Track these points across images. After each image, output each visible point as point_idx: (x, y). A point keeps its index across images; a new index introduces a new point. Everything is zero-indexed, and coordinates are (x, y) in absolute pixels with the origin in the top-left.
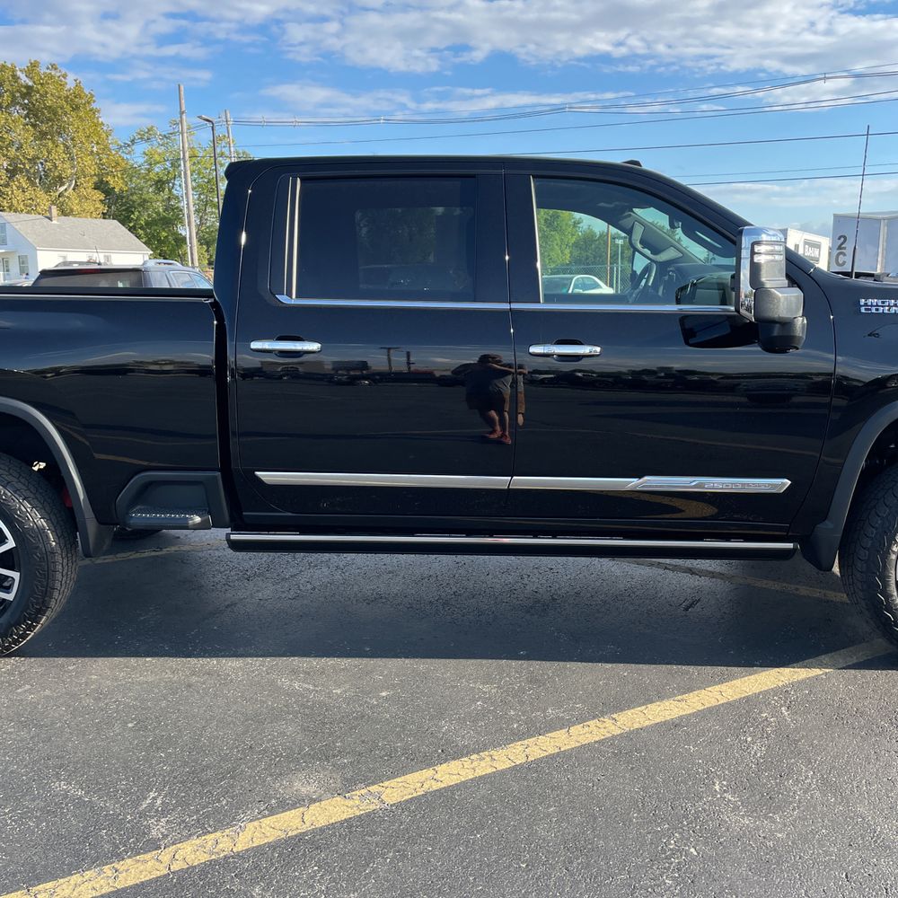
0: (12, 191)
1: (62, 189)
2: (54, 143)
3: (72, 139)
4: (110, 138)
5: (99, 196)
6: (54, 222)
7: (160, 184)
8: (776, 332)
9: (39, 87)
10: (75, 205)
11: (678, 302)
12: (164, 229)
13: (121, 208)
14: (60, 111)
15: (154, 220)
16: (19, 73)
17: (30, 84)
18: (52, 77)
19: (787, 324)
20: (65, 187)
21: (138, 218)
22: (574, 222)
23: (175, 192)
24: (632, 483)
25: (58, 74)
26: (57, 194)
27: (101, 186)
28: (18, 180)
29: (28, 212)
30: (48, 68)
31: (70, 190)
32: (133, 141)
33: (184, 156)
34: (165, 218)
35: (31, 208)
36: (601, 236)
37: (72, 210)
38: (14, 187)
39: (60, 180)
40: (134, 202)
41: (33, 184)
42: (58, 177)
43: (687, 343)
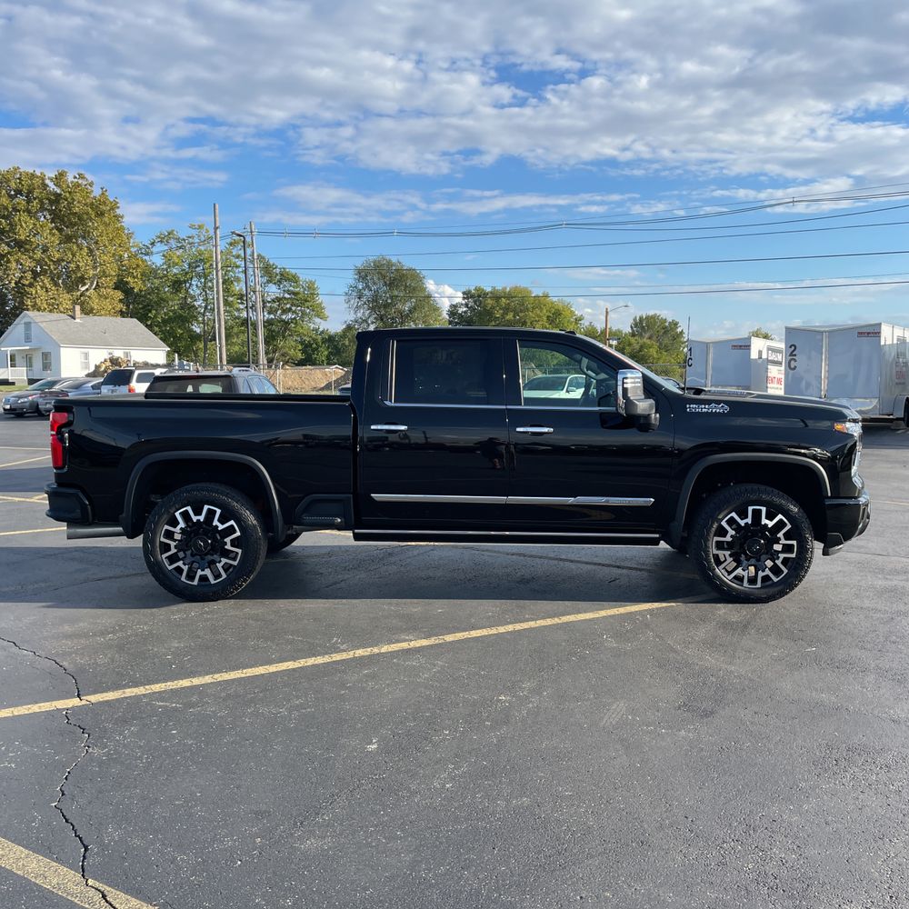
0: (36, 292)
1: (83, 289)
2: (78, 246)
3: (96, 243)
4: (132, 241)
5: (119, 295)
6: (77, 320)
7: (177, 285)
8: (642, 421)
9: (68, 195)
10: (95, 304)
11: (599, 406)
12: (179, 327)
13: (139, 306)
14: (85, 217)
15: (170, 318)
16: (47, 182)
17: (58, 191)
18: (79, 185)
19: (647, 417)
20: (87, 287)
21: (155, 316)
22: (576, 319)
23: (192, 292)
24: (571, 500)
25: (85, 183)
26: (79, 293)
27: (120, 285)
28: (42, 281)
29: (50, 311)
30: (75, 177)
31: (92, 291)
32: (153, 244)
33: (217, 265)
34: (181, 316)
35: (53, 308)
36: (602, 333)
37: (92, 309)
38: (38, 287)
39: (82, 280)
40: (151, 300)
41: (56, 284)
42: (80, 277)
43: (603, 427)
